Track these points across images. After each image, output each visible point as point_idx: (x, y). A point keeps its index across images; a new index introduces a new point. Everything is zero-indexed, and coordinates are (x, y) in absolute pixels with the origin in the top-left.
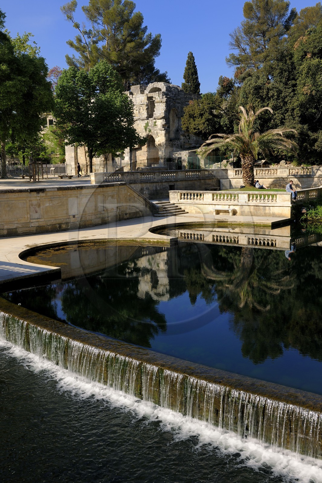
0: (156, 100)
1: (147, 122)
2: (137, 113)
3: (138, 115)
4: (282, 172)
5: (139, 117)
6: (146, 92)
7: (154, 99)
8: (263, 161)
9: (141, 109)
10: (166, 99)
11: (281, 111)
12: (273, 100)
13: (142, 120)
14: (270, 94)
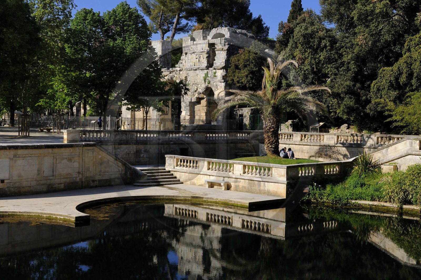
0: (217, 48)
1: (206, 72)
2: (197, 61)
3: (198, 64)
4: (329, 139)
5: (198, 67)
6: (209, 38)
7: (216, 46)
8: (321, 124)
9: (202, 57)
10: (228, 46)
11: (335, 64)
12: (327, 51)
13: (202, 70)
14: (323, 44)
